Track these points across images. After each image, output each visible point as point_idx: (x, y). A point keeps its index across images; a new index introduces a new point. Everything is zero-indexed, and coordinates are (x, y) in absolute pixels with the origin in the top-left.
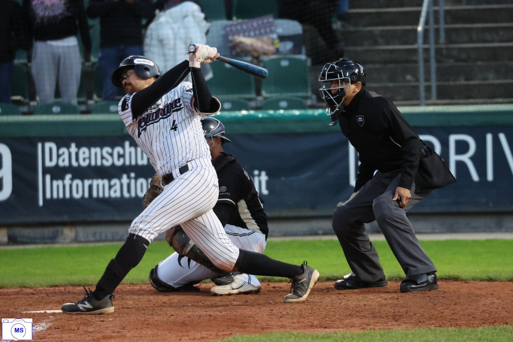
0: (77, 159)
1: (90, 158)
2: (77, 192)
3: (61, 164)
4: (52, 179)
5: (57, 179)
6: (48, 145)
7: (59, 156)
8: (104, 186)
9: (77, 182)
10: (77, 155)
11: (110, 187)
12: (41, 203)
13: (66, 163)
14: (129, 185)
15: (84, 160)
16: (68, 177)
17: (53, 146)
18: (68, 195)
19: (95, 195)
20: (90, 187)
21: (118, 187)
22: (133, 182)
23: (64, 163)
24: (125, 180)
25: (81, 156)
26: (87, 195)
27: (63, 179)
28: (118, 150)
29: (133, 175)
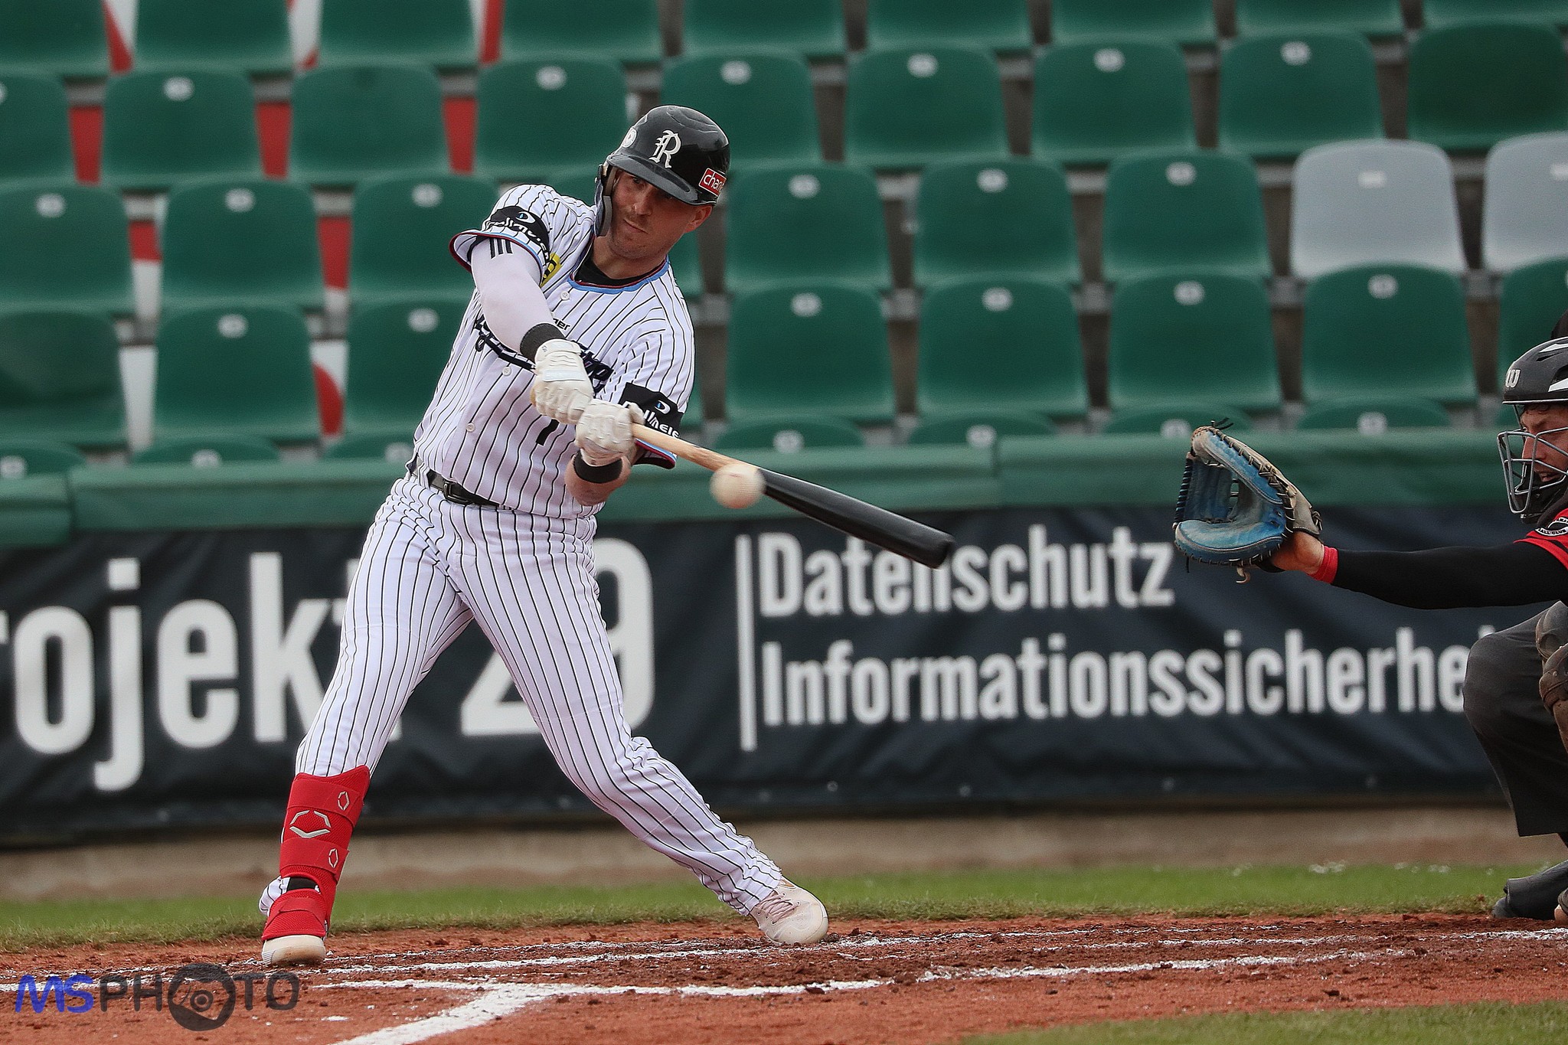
0: (869, 593)
1: (911, 586)
2: (871, 702)
3: (815, 607)
4: (786, 658)
5: (802, 659)
6: (770, 543)
7: (807, 579)
8: (958, 679)
9: (869, 666)
10: (869, 573)
11: (982, 683)
12: (748, 740)
13: (833, 605)
14: (1045, 677)
15: (893, 591)
16: (840, 650)
17: (789, 546)
18: (838, 715)
19: (929, 712)
20: (915, 685)
21: (1006, 684)
22: (1057, 664)
23: (824, 603)
24: (1031, 658)
25: (883, 580)
26: (901, 713)
27: (821, 657)
28: (1008, 555)
29: (1057, 641)
